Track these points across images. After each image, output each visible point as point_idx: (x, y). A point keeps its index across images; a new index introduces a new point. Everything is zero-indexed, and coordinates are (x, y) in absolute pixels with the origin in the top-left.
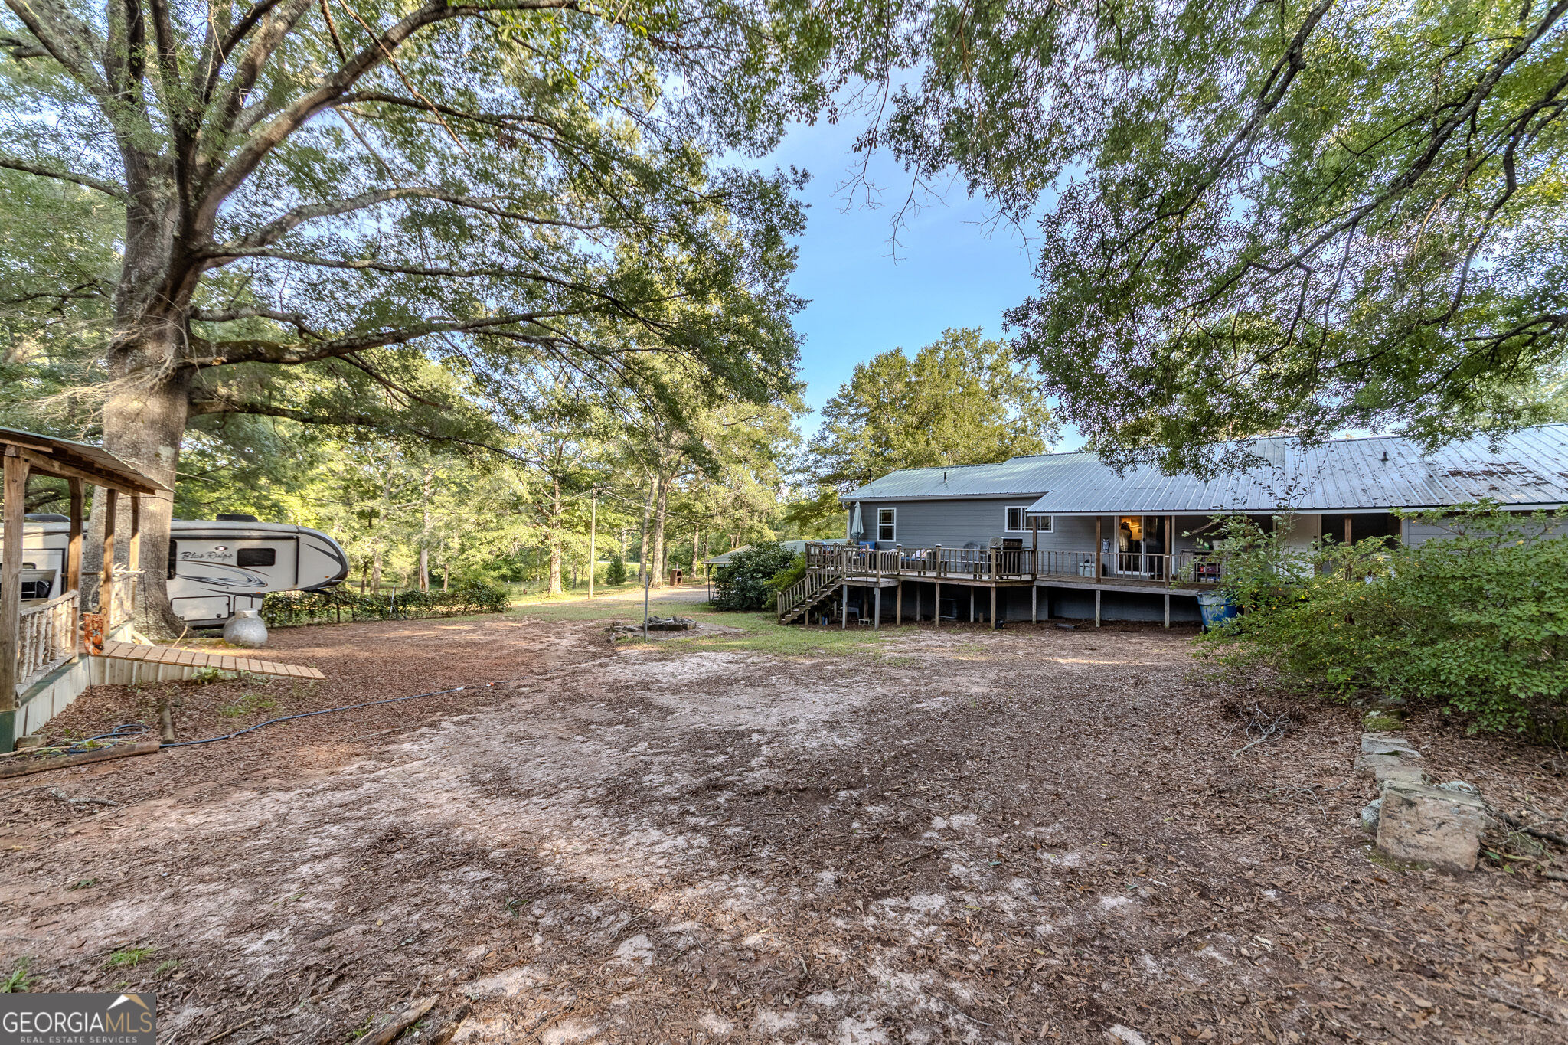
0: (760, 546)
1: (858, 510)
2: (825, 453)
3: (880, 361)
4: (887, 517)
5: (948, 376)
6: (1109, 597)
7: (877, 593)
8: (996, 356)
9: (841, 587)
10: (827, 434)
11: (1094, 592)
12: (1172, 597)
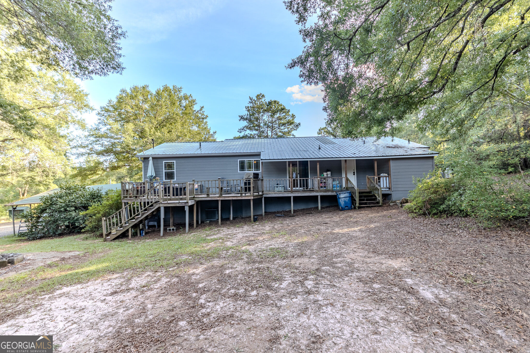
0: (69, 188)
1: (151, 162)
2: (99, 137)
3: (135, 89)
4: (170, 166)
5: (174, 104)
6: (297, 199)
7: (187, 209)
8: (187, 102)
9: (159, 208)
10: (101, 126)
11: (290, 197)
12: (321, 196)
